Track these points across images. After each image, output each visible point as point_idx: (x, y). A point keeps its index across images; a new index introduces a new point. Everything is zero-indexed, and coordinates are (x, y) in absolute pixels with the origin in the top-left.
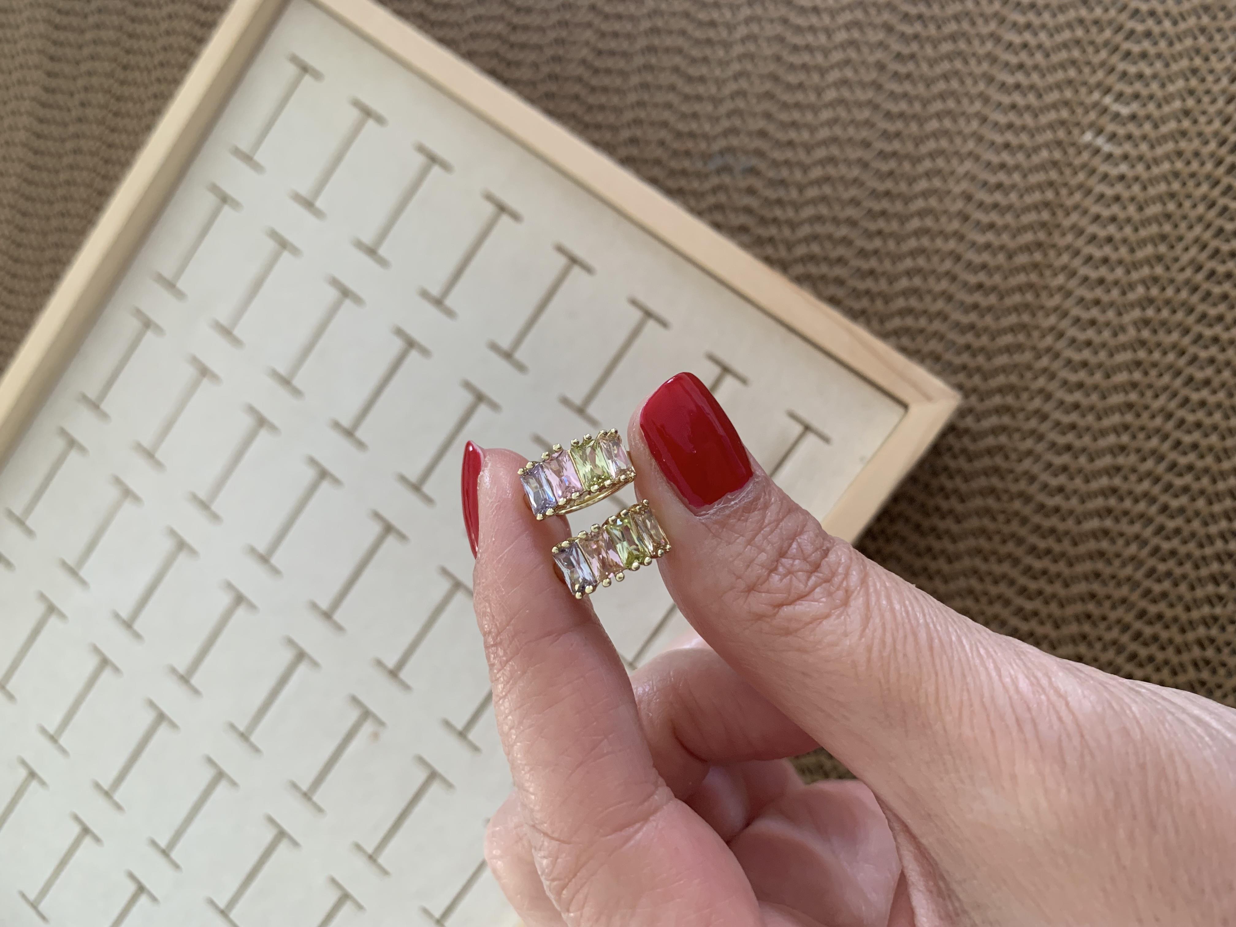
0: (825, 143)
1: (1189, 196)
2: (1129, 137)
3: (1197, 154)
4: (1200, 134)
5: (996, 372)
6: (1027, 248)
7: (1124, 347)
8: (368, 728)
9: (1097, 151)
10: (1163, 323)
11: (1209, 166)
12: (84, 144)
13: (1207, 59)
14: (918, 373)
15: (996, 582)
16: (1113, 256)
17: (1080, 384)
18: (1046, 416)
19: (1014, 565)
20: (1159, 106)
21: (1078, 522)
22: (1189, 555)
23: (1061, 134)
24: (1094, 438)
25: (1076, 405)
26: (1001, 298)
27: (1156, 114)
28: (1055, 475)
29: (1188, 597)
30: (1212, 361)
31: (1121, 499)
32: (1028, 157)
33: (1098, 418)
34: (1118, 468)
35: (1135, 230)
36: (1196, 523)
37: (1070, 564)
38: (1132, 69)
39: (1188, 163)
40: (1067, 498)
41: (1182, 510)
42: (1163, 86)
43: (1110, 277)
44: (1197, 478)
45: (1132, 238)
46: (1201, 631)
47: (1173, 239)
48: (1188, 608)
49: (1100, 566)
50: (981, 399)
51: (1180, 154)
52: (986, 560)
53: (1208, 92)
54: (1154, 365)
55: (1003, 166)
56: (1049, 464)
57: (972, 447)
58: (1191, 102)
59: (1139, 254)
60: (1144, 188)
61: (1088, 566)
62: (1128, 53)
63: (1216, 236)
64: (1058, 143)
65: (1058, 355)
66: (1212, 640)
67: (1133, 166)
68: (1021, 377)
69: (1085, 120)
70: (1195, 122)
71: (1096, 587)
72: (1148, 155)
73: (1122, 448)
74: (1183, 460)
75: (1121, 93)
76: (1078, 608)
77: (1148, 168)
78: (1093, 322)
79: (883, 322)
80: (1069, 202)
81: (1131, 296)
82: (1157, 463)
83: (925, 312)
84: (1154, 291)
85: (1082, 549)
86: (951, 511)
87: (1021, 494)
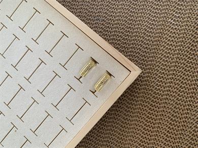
1: (188, 34)
2: (178, 21)
3: (190, 25)
4: (191, 21)
5: (148, 65)
6: (156, 41)
7: (173, 62)
9: (171, 23)
10: (181, 58)
11: (193, 28)
13: (194, 7)
14: (133, 64)
15: (145, 107)
16: (173, 44)
17: (165, 69)
18: (157, 75)
19: (149, 104)
20: (184, 15)
21: (162, 96)
22: (183, 104)
23: (165, 19)
24: (166, 80)
25: (163, 73)
26: (150, 50)
27: (183, 17)
28: (158, 86)
29: (182, 113)
30: (190, 66)
31: (171, 92)
32: (158, 23)
33: (168, 76)
34: (171, 86)
35: (178, 39)
36: (185, 98)
37: (160, 104)
38: (179, 7)
39: (189, 27)
40: (160, 91)
41: (182, 95)
42: (185, 11)
43: (172, 48)
44: (186, 89)
45: (177, 41)
46: (184, 119)
47: (184, 42)
48: (182, 115)
49: (166, 105)
50: (145, 70)
51: (187, 25)
52: (143, 102)
53: (194, 13)
54: (179, 66)
55: (153, 24)
56: (157, 84)
57: (142, 80)
58: (190, 15)
59: (178, 44)
60: (180, 31)
61: (163, 105)
62: (179, 4)
63: (193, 42)
64: (164, 21)
65: (161, 63)
66: (186, 121)
67: (178, 27)
68: (153, 66)
69: (169, 17)
70: (191, 19)
71: (164, 109)
72: (181, 25)
73: (172, 82)
74: (183, 86)
75: (177, 12)
76: (161, 113)
77: (181, 27)
78: (168, 57)
79: (127, 53)
80: (165, 33)
81: (176, 52)
82: (178, 86)
83: (135, 52)
84: (180, 52)
85: (162, 102)
86: (137, 92)
87: (151, 90)
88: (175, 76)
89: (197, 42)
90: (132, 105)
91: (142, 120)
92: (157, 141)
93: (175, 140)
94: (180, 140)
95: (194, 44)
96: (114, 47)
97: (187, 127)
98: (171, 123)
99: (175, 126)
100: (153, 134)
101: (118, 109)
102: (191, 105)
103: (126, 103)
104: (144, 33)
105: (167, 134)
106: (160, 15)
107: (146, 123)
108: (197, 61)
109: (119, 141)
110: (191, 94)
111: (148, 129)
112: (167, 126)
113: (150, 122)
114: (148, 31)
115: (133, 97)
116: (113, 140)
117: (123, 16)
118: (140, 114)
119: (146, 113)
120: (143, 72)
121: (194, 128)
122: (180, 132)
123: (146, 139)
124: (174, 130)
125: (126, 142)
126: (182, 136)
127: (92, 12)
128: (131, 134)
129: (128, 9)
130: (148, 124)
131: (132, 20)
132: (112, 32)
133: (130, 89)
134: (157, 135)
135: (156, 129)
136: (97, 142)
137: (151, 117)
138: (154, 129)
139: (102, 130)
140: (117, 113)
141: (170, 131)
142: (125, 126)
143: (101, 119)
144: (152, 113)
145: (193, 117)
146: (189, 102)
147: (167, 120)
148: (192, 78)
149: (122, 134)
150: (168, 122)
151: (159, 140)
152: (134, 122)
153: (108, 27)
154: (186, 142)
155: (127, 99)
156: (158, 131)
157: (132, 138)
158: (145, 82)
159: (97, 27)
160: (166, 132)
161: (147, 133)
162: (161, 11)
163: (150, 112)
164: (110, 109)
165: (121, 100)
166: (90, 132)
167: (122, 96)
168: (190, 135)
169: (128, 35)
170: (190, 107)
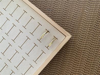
0: (59, 9)
1: (95, 17)
2: (89, 11)
3: (96, 13)
4: (96, 11)
5: (75, 33)
6: (79, 21)
7: (88, 32)
9: (86, 12)
10: (92, 30)
11: (97, 14)
13: (97, 4)
14: (67, 33)
15: (73, 55)
16: (87, 23)
17: (83, 35)
18: (79, 38)
19: (75, 53)
21: (82, 49)
22: (93, 53)
23: (83, 10)
24: (84, 41)
25: (83, 37)
26: (76, 26)
27: (92, 9)
28: (80, 44)
29: (92, 58)
30: (96, 34)
31: (86, 47)
32: (79, 12)
33: (85, 39)
34: (86, 44)
35: (89, 20)
36: (93, 50)
37: (81, 53)
38: (90, 4)
39: (95, 14)
40: (81, 47)
41: (92, 49)
42: (93, 6)
43: (87, 25)
44: (94, 46)
45: (89, 21)
46: (93, 61)
47: (93, 21)
48: (92, 59)
49: (84, 54)
50: (73, 36)
51: (94, 13)
52: (72, 52)
53: (97, 7)
54: (90, 34)
55: (77, 13)
56: (79, 43)
57: (72, 41)
58: (96, 8)
59: (90, 23)
60: (91, 16)
62: (90, 3)
64: (83, 11)
65: (81, 32)
66: (94, 62)
67: (90, 14)
68: (77, 34)
69: (85, 9)
70: (96, 10)
71: (83, 56)
72: (91, 13)
73: (87, 42)
74: (93, 44)
75: (89, 7)
76: (81, 58)
77: (91, 14)
78: (85, 29)
79: (64, 27)
80: (83, 17)
81: (89, 27)
82: (90, 44)
83: (68, 27)
84: (91, 26)
85: (82, 52)
86: (69, 47)
87: (76, 46)
88: (89, 39)
89: (99, 21)
90: (67, 54)
91: (72, 61)
92: (79, 73)
93: (89, 72)
94: (92, 72)
95: (98, 23)
96: (58, 24)
97: (95, 65)
98: (86, 63)
99: (89, 65)
100: (78, 69)
101: (59, 56)
102: (97, 54)
103: (64, 53)
104: (72, 17)
105: (85, 68)
106: (80, 8)
107: (74, 63)
108: (99, 31)
109: (60, 72)
110: (97, 48)
111: (75, 66)
112: (84, 65)
113: (76, 62)
114: (75, 16)
115: (67, 50)
116: (57, 72)
117: (62, 9)
118: (71, 58)
119: (74, 58)
120: (72, 37)
121: (98, 66)
122: (92, 68)
123: (74, 72)
124: (88, 67)
125: (64, 73)
126: (92, 70)
127: (46, 6)
128: (66, 69)
129: (64, 5)
130: (75, 64)
131: (66, 10)
132: (57, 17)
133: (65, 46)
134: (79, 69)
135: (79, 66)
136: (49, 73)
137: (76, 60)
138: (78, 66)
139: (51, 67)
140: (59, 58)
141: (86, 67)
142: (63, 65)
143: (51, 61)
144: (77, 58)
145: (98, 60)
146: (96, 52)
147: (85, 62)
148: (97, 40)
149: (62, 69)
150: (85, 63)
151: (80, 72)
152: (68, 63)
153: (54, 14)
154: (95, 73)
155: (64, 51)
156: (80, 67)
157: (67, 71)
158: (73, 42)
159: (48, 14)
160: (84, 68)
161: (74, 68)
162: (81, 6)
163: (76, 57)
164: (55, 56)
165: (61, 51)
166: (45, 68)
167: (61, 49)
168: (97, 69)
169: (64, 18)
170: (96, 55)
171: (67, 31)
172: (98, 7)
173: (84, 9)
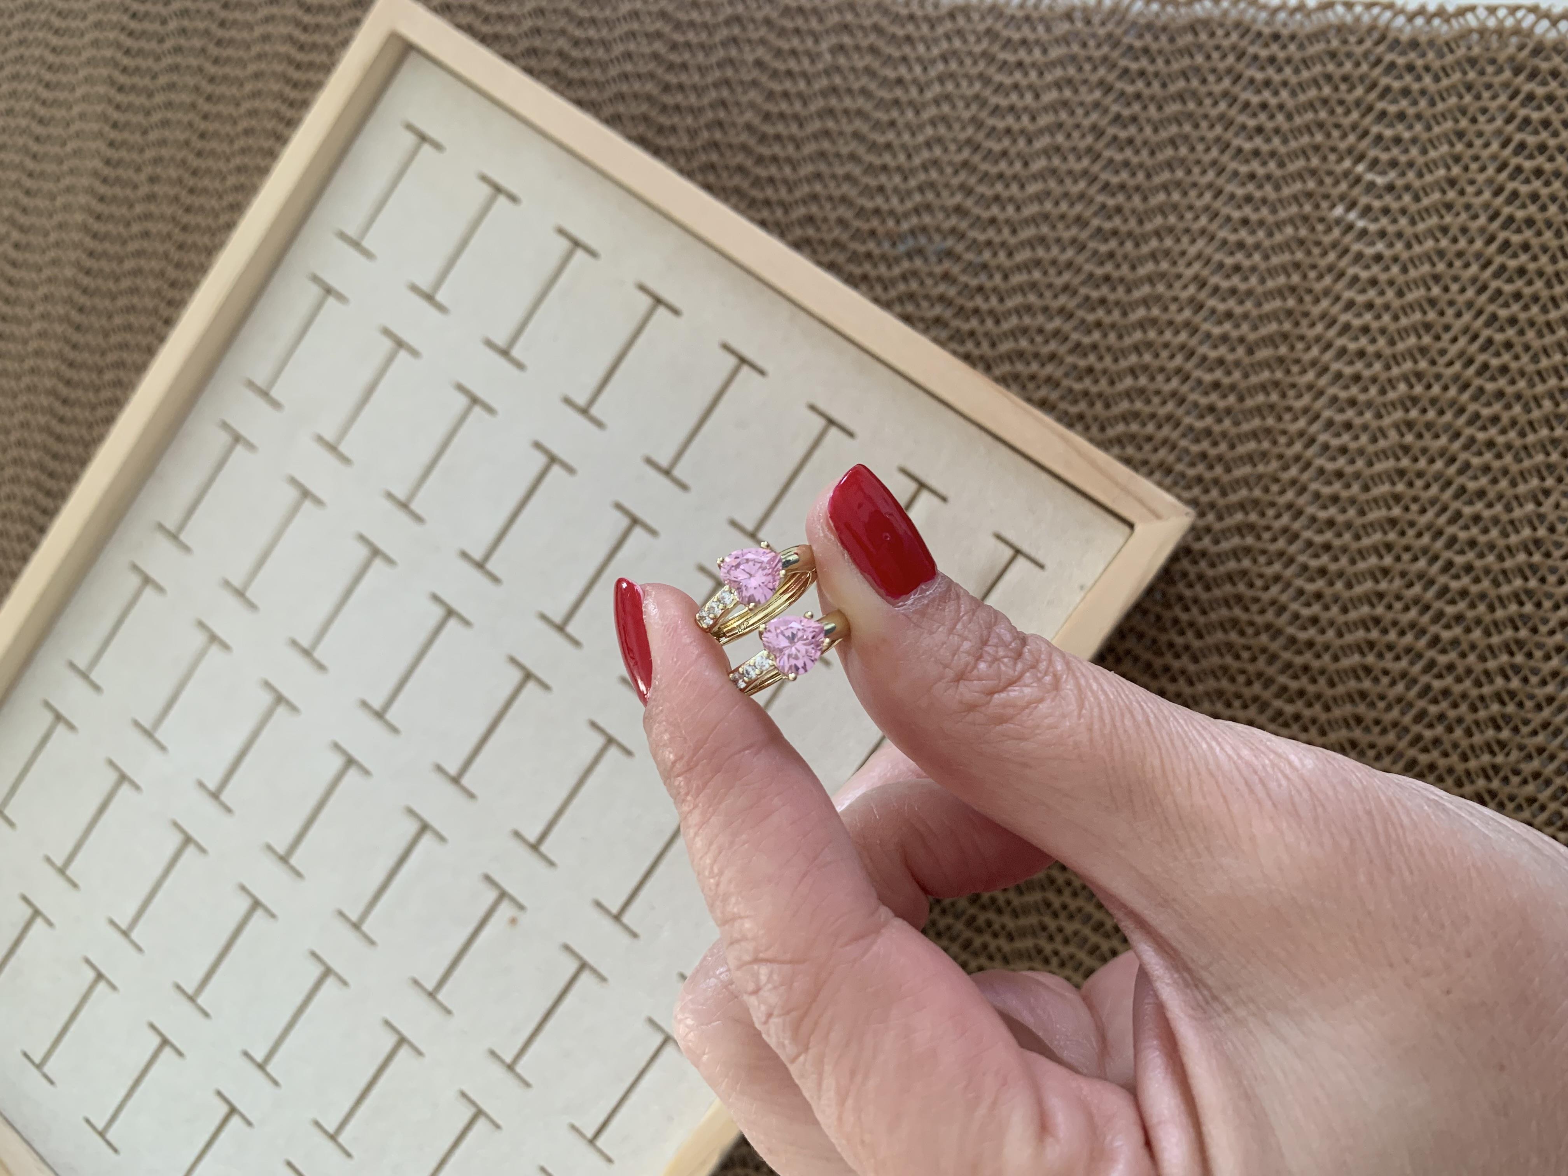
0: (1032, 220)
1: (1456, 279)
2: (1386, 211)
3: (1464, 230)
4: (1468, 207)
5: (1236, 484)
6: (1270, 341)
7: (1384, 454)
8: (505, 910)
9: (1350, 227)
10: (1429, 426)
11: (1479, 244)
12: (152, 227)
13: (1474, 120)
14: (1145, 486)
16: (1370, 349)
17: (1335, 498)
18: (1296, 536)
20: (1420, 175)
21: (1335, 658)
22: (1464, 695)
23: (1308, 208)
24: (1352, 561)
25: (1331, 522)
26: (1241, 399)
27: (1417, 184)
28: (1308, 604)
29: (1464, 744)
30: (1486, 469)
31: (1385, 631)
32: (1270, 234)
33: (1357, 536)
34: (1380, 595)
35: (1396, 318)
36: (1472, 657)
37: (1326, 707)
38: (1388, 132)
39: (1454, 240)
40: (1322, 631)
41: (1455, 642)
42: (1424, 152)
43: (1366, 373)
44: (1472, 605)
45: (1392, 327)
47: (1438, 328)
48: (1464, 757)
49: (1361, 710)
50: (1219, 517)
51: (1445, 230)
54: (1420, 474)
55: (1241, 245)
56: (1301, 591)
57: (1210, 573)
58: (1456, 170)
59: (1400, 346)
60: (1405, 270)
61: (1348, 709)
62: (1383, 114)
63: (1488, 324)
64: (1305, 218)
65: (1308, 465)
67: (1391, 245)
68: (1266, 490)
69: (1335, 192)
70: (1462, 192)
72: (1409, 232)
73: (1385, 572)
74: (1455, 585)
75: (1376, 160)
77: (1409, 246)
78: (1348, 426)
79: (1103, 429)
80: (1318, 287)
81: (1392, 395)
82: (1426, 588)
83: (1153, 416)
84: (1418, 389)
85: (1340, 689)
86: (1187, 648)
87: (1268, 627)
88: (1402, 533)
95: (1499, 337)
96: (1029, 400)
102: (1512, 695)
104: (1191, 300)
106: (1277, 188)
110: (1509, 633)
114: (1216, 288)
117: (1063, 217)
127: (877, 211)
129: (1085, 173)
131: (1115, 233)
132: (1007, 314)
145: (1536, 764)
146: (1500, 681)
153: (980, 289)
158: (1228, 588)
159: (911, 296)
162: (1281, 165)
169: (1098, 323)
170: (1511, 708)
171: (1145, 463)
172: (1485, 154)
173: (1326, 197)
